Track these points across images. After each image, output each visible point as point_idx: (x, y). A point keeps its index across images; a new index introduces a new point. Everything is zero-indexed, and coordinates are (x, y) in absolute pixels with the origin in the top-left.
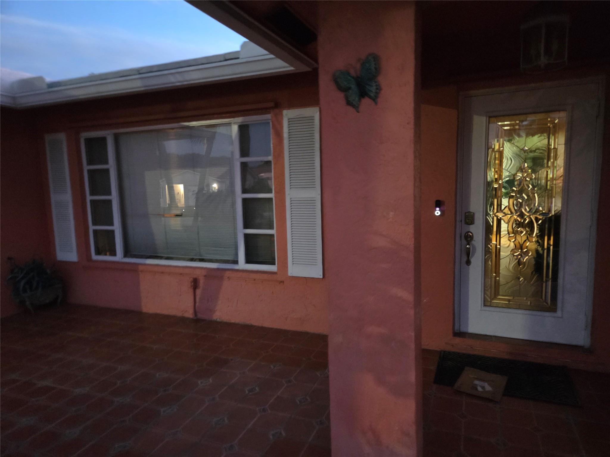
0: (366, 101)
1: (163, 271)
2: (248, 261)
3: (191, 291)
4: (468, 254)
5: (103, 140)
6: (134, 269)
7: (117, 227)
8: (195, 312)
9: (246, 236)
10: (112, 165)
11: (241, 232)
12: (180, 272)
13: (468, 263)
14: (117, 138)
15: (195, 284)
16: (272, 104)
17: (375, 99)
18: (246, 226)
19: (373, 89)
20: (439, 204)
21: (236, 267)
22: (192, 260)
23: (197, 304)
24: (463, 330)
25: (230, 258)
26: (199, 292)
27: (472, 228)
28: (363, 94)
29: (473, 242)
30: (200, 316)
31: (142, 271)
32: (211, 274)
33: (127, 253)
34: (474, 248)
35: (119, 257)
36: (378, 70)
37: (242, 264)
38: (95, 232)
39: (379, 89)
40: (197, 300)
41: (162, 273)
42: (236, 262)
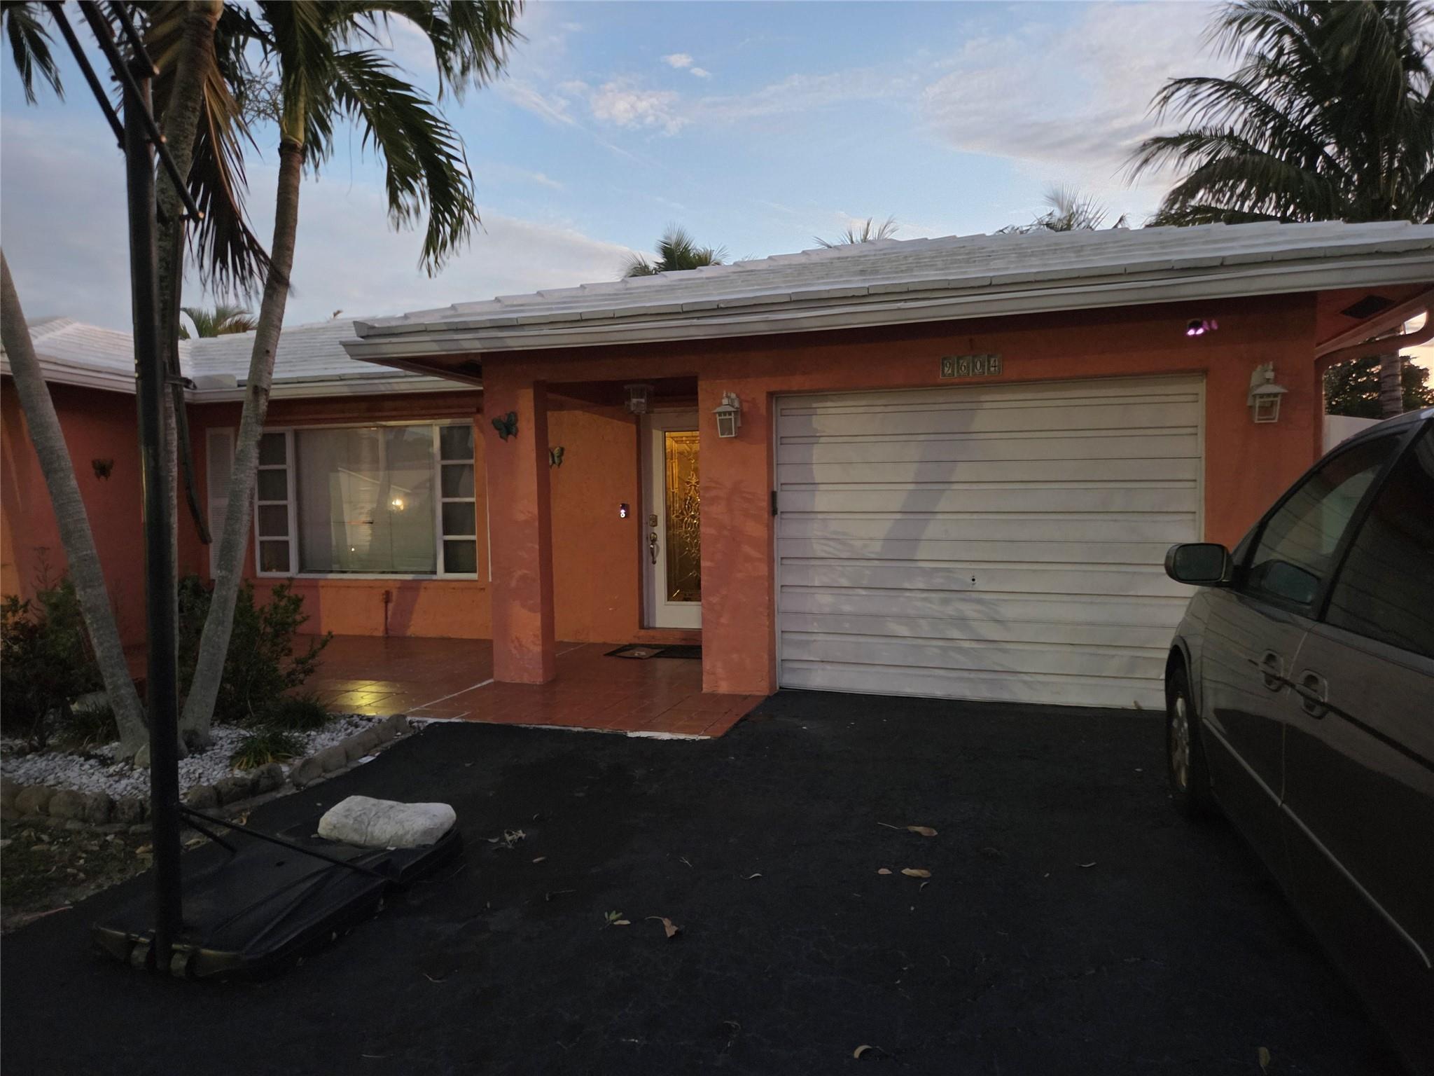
0: (510, 436)
1: (348, 585)
2: (447, 570)
3: (384, 605)
4: (653, 555)
5: (282, 435)
6: (314, 585)
7: (292, 538)
8: (386, 630)
9: (446, 543)
10: (289, 466)
11: (440, 538)
12: (370, 586)
13: (654, 562)
14: (297, 434)
15: (387, 598)
16: (474, 410)
17: (515, 435)
18: (446, 532)
19: (514, 430)
20: (624, 506)
21: (434, 577)
22: (383, 572)
23: (389, 620)
24: (651, 625)
25: (429, 569)
26: (391, 606)
27: (656, 530)
28: (509, 433)
29: (657, 542)
30: (391, 633)
31: (323, 587)
32: (405, 587)
33: (302, 569)
34: (658, 547)
35: (293, 571)
36: (517, 420)
37: (441, 574)
38: (262, 543)
39: (517, 431)
40: (389, 617)
41: (348, 587)
42: (434, 572)
